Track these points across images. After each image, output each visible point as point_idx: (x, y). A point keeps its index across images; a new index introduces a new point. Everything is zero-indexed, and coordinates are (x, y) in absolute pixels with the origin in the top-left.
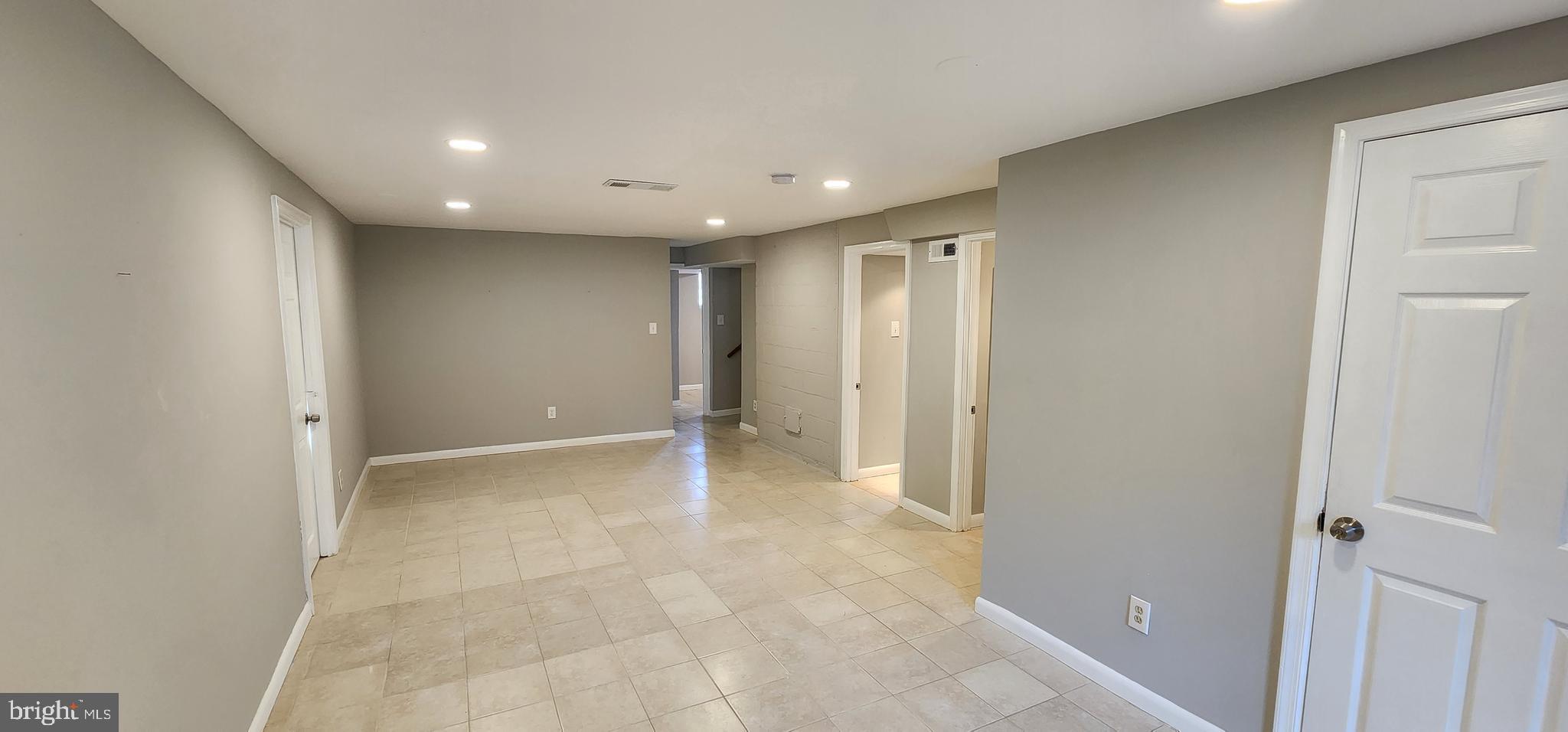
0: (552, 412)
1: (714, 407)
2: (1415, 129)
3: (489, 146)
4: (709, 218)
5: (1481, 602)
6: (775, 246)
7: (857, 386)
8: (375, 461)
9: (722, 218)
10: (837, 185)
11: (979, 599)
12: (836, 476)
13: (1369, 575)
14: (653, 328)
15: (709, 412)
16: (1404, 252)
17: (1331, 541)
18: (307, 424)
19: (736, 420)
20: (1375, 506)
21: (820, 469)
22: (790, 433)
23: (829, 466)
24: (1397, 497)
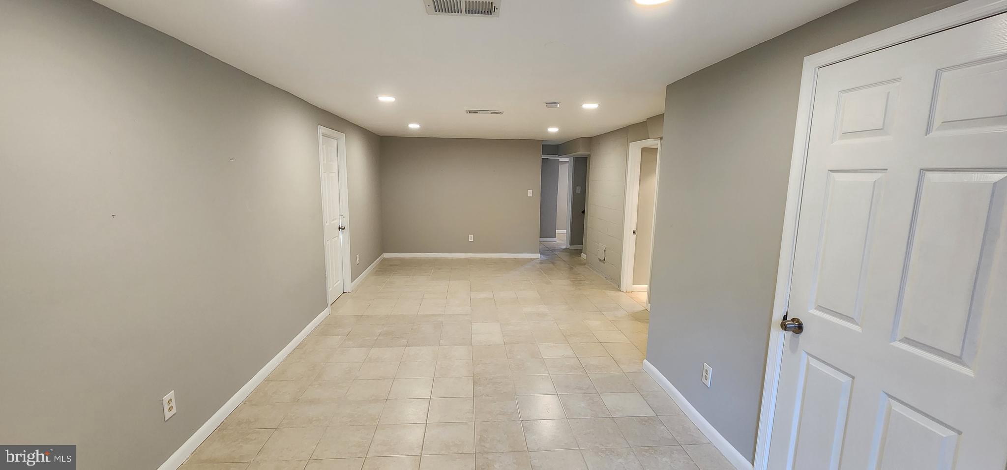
0: (471, 238)
1: (571, 244)
2: (825, 63)
3: (396, 99)
4: (548, 127)
5: (853, 378)
6: (599, 144)
7: (634, 232)
8: (385, 255)
9: (556, 127)
10: (590, 106)
11: (645, 361)
12: (618, 287)
13: (804, 356)
14: (530, 193)
15: (568, 246)
16: (832, 143)
17: (789, 334)
18: (339, 230)
19: (579, 252)
20: (809, 311)
21: (612, 283)
22: (600, 260)
23: (615, 282)
24: (820, 307)
